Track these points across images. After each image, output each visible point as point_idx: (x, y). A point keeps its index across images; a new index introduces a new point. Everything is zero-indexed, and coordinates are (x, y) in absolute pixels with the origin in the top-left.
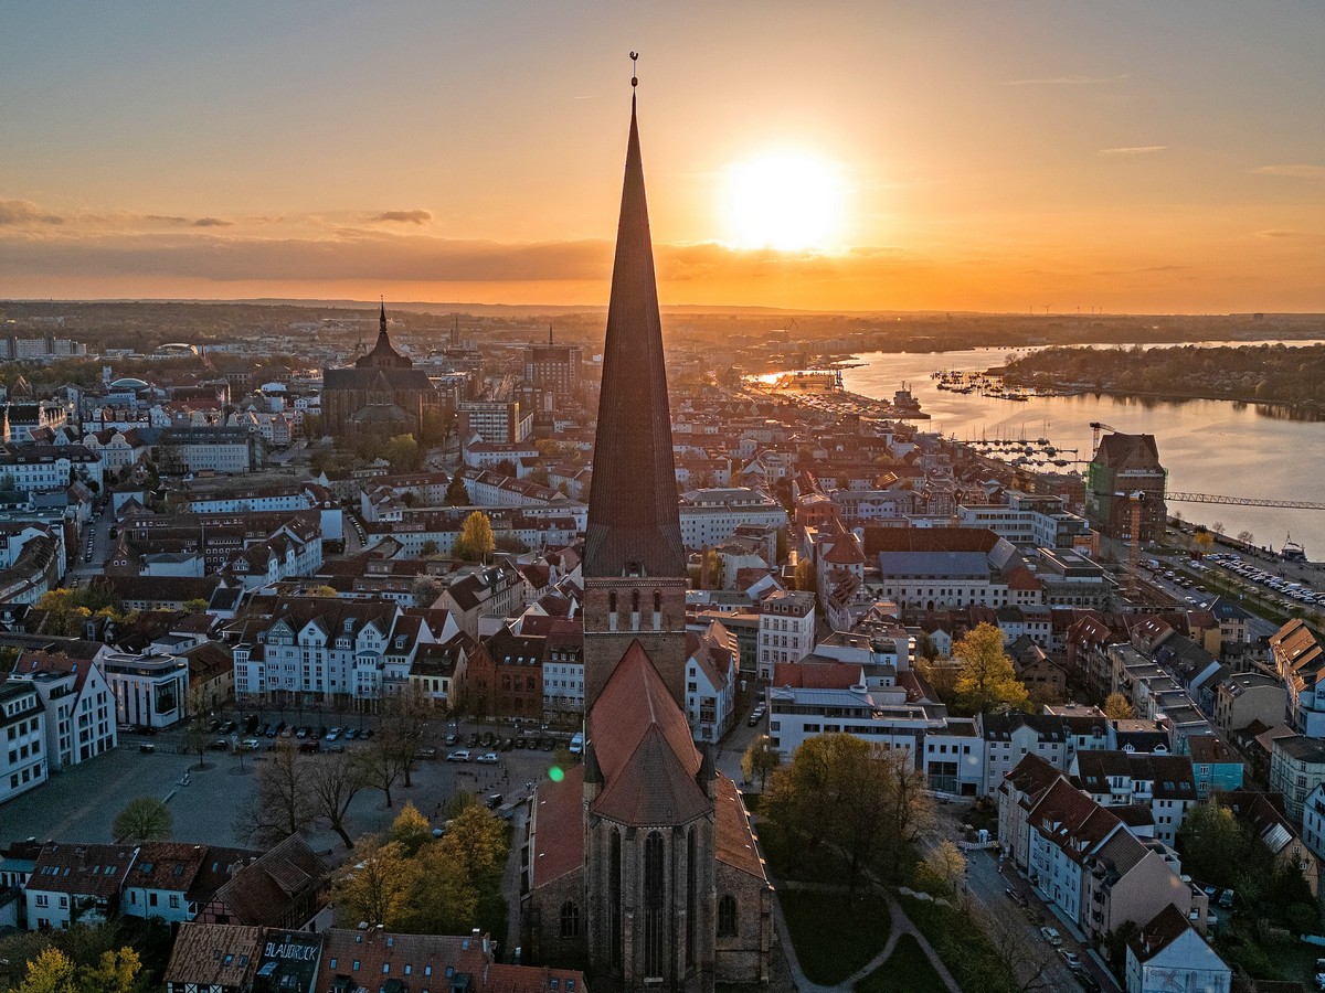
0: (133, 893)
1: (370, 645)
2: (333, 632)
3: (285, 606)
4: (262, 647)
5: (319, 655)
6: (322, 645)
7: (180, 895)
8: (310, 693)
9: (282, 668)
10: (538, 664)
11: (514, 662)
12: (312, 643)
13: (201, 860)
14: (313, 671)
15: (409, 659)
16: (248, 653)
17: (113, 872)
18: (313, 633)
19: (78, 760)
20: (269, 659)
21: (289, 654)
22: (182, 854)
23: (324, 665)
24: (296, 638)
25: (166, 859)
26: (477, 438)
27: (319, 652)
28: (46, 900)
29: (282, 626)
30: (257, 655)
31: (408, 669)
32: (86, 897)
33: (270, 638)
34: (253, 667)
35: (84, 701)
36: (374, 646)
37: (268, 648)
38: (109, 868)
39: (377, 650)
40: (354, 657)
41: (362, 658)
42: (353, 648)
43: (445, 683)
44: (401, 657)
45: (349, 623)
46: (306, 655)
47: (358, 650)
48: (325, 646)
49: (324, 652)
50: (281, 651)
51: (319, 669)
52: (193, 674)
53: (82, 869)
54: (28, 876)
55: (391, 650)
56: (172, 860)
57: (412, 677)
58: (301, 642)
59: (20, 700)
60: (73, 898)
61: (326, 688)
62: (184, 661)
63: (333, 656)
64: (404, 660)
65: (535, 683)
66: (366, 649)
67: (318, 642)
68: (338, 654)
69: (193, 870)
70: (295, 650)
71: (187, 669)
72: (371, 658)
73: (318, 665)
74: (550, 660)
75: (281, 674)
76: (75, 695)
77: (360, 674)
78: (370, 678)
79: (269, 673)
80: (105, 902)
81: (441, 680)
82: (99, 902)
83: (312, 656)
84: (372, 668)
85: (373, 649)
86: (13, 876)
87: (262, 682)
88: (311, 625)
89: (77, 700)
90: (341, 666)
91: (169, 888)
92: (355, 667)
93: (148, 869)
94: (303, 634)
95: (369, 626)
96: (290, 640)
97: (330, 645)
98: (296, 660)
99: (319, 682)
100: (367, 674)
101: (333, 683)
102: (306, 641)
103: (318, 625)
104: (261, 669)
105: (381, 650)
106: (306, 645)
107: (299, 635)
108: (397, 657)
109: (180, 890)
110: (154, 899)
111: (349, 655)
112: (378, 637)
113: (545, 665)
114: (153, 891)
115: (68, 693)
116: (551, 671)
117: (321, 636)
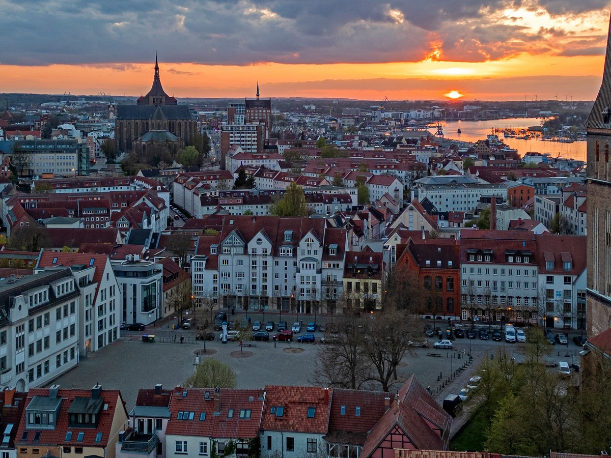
0: (270, 438)
1: (309, 252)
2: (277, 243)
3: (232, 222)
4: (217, 257)
5: (265, 263)
6: (268, 253)
7: (319, 438)
8: (256, 298)
9: (233, 275)
10: (457, 266)
11: (434, 264)
12: (259, 252)
13: (330, 403)
14: (259, 277)
15: (342, 264)
16: (204, 262)
17: (248, 415)
18: (260, 243)
19: (97, 348)
20: (222, 268)
21: (241, 262)
22: (309, 398)
23: (269, 271)
24: (246, 248)
25: (294, 402)
26: (239, 150)
27: (265, 259)
28: (185, 447)
29: (234, 238)
30: (212, 264)
31: (342, 273)
32: (226, 442)
33: (224, 248)
34: (208, 275)
35: (102, 291)
36: (312, 252)
37: (222, 258)
38: (243, 412)
39: (316, 257)
40: (295, 264)
41: (305, 263)
42: (295, 255)
43: (375, 285)
44: (336, 263)
45: (288, 233)
46: (254, 263)
47: (300, 257)
48: (270, 255)
49: (270, 260)
50: (233, 260)
51: (265, 275)
52: (165, 280)
53: (216, 414)
54: (165, 422)
55: (326, 256)
56: (300, 403)
57: (346, 281)
58: (250, 251)
59: (64, 283)
60: (214, 443)
61: (270, 293)
62: (160, 267)
63: (277, 263)
64: (338, 265)
65: (454, 282)
66: (307, 255)
67: (265, 251)
68: (281, 261)
69: (325, 413)
70: (245, 259)
71: (161, 274)
72: (312, 263)
73: (265, 272)
74: (467, 261)
75: (233, 281)
76: (95, 285)
77: (302, 278)
78: (311, 281)
79: (222, 281)
80: (246, 447)
81: (370, 281)
82: (240, 446)
83: (260, 264)
84: (312, 272)
85: (312, 255)
86: (150, 422)
87: (215, 289)
88: (259, 235)
89: (97, 289)
90: (284, 272)
91: (307, 431)
92: (298, 271)
93: (280, 412)
94: (252, 244)
95: (309, 235)
96: (240, 250)
97: (275, 253)
98: (245, 268)
99: (265, 287)
100: (308, 277)
101: (277, 288)
102: (254, 251)
103: (264, 235)
104: (215, 277)
105: (319, 257)
106: (254, 255)
107: (249, 244)
108: (332, 263)
109: (319, 433)
110: (290, 444)
111: (291, 262)
112: (316, 245)
113: (463, 266)
114: (290, 435)
115: (90, 283)
116: (468, 270)
117: (267, 245)
